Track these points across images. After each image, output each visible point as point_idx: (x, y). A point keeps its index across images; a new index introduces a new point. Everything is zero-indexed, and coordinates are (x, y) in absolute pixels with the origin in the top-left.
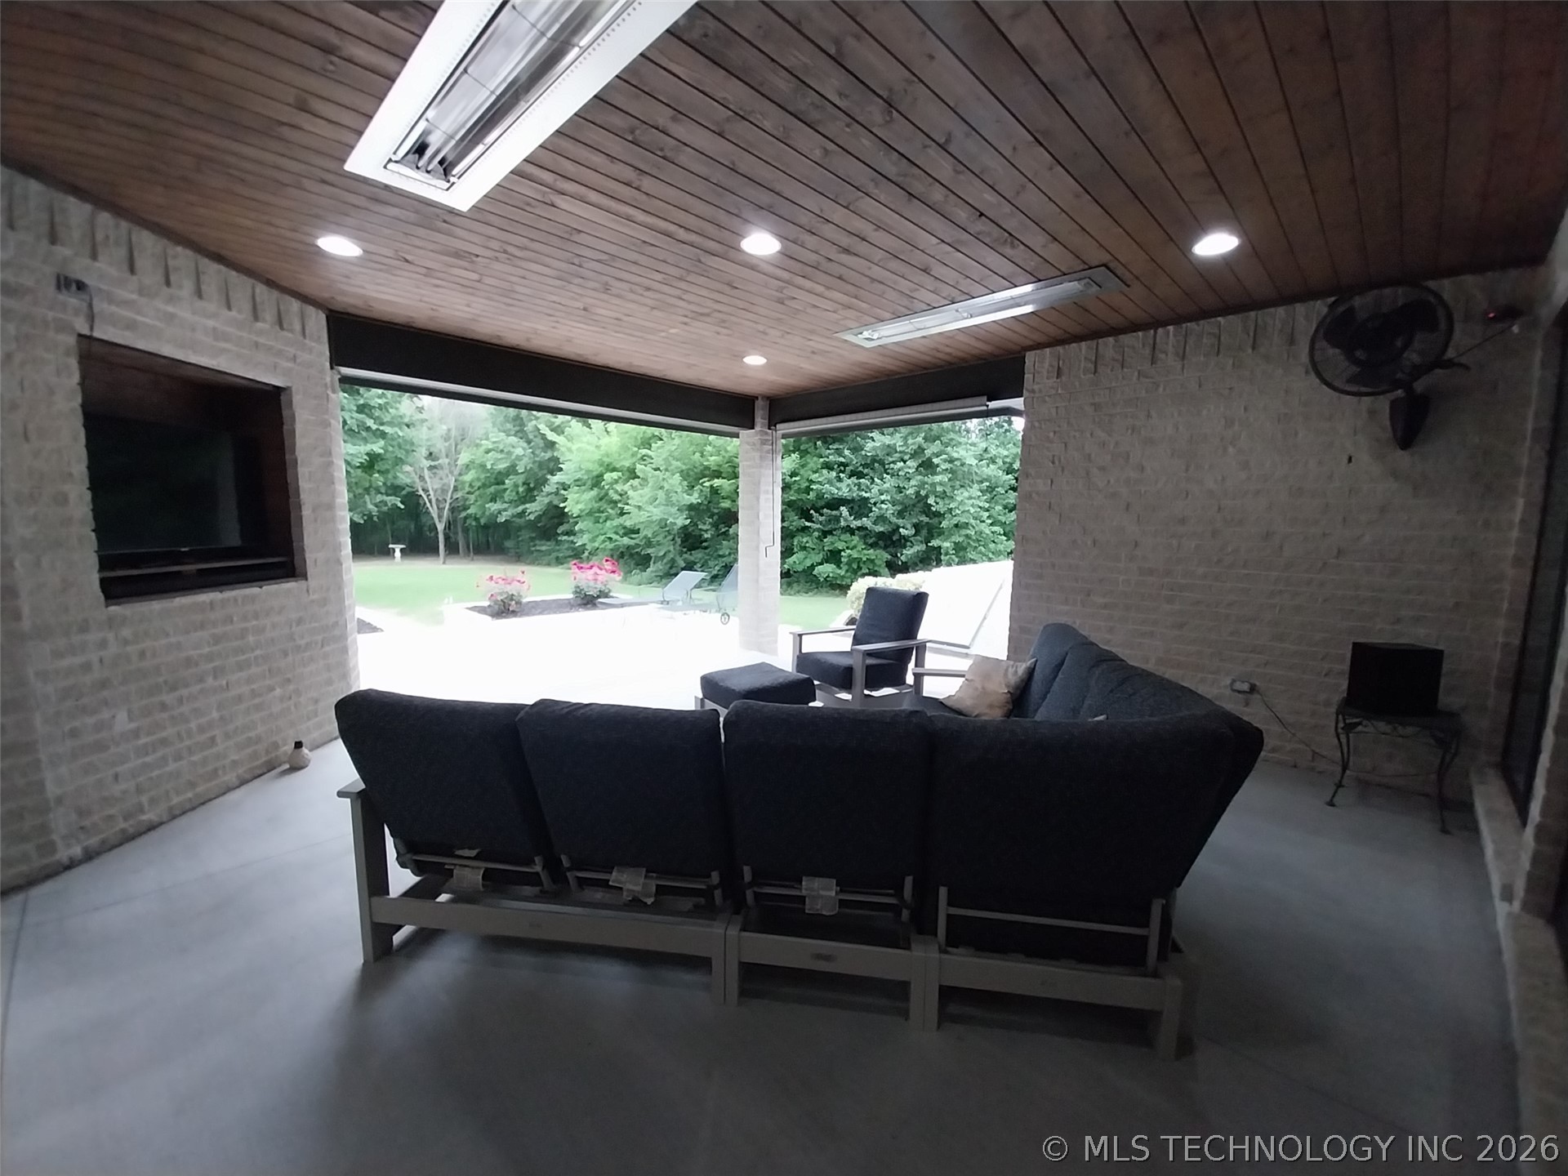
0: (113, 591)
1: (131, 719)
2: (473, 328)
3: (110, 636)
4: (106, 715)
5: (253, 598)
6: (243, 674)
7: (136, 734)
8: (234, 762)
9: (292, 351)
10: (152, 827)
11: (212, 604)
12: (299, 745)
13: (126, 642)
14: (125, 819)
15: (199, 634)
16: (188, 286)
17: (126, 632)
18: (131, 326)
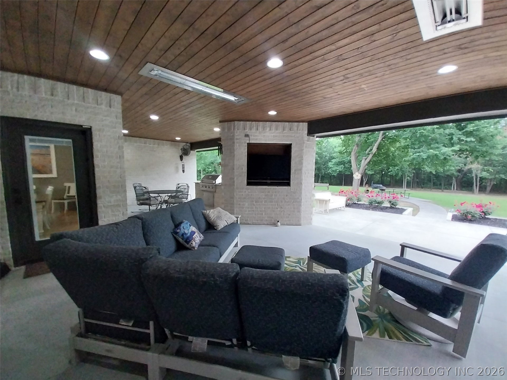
0: (249, 184)
1: (248, 205)
2: (341, 111)
3: (247, 191)
4: (244, 203)
5: (276, 189)
6: (271, 203)
7: (249, 208)
8: (266, 220)
9: (293, 135)
10: (249, 224)
11: (266, 188)
12: (278, 222)
13: (249, 192)
14: (245, 221)
15: (262, 193)
16: (268, 129)
17: (249, 191)
18: (257, 139)
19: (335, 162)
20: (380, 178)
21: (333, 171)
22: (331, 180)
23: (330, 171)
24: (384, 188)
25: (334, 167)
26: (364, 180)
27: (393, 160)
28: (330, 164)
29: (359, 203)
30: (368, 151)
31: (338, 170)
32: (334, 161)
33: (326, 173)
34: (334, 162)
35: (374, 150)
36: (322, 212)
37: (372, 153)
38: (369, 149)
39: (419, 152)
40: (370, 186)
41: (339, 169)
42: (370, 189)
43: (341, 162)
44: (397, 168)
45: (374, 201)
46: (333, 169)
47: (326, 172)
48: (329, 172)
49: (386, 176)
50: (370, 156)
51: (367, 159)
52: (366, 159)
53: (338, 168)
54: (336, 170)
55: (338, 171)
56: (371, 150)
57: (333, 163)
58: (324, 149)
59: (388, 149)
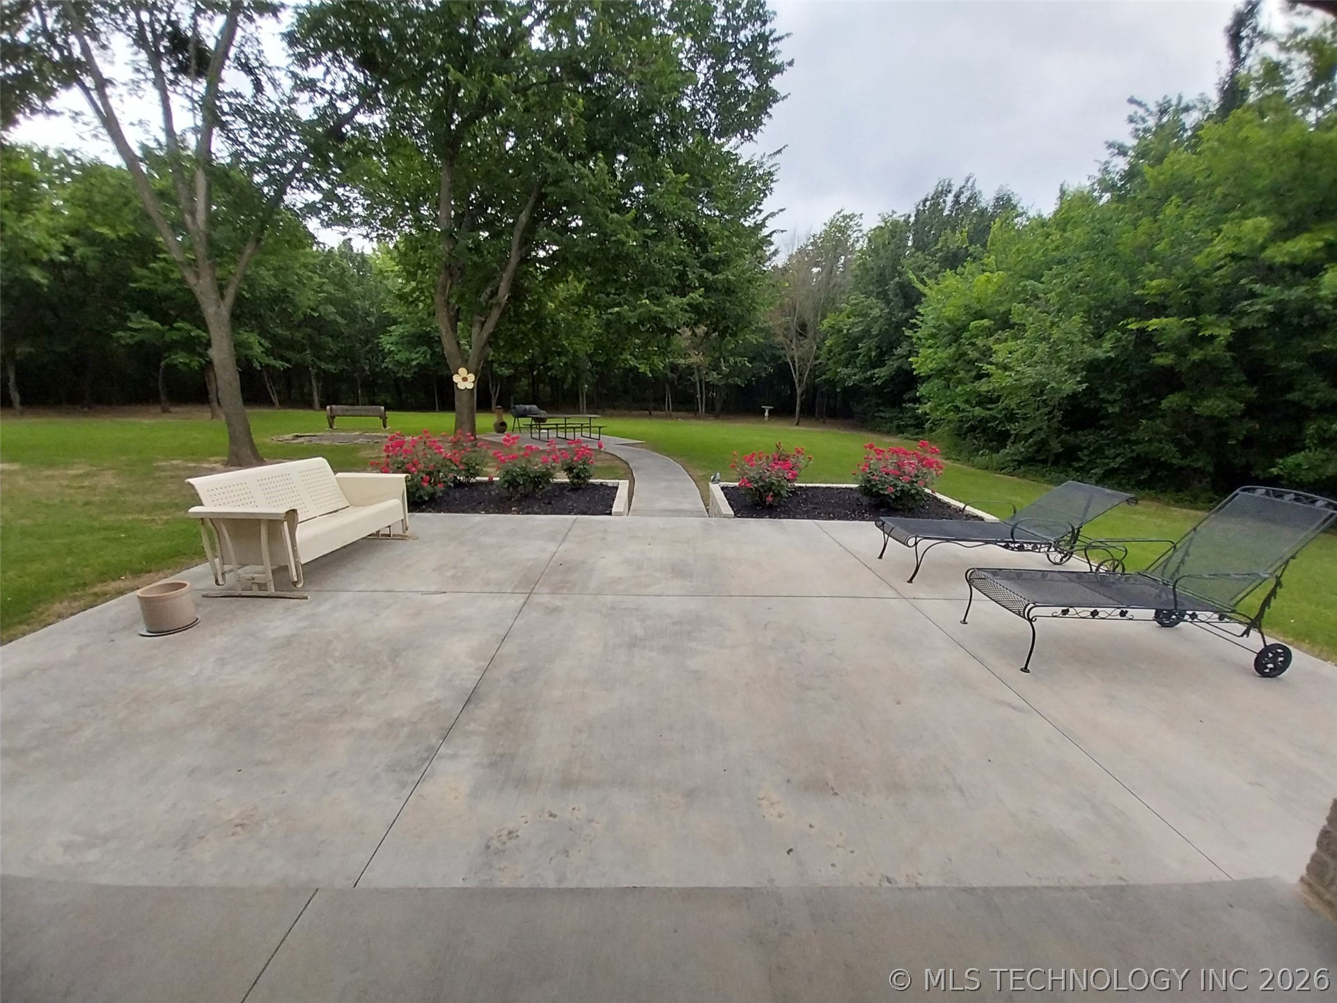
19: (402, 336)
20: (529, 385)
21: (398, 363)
22: (400, 394)
23: (388, 363)
24: (543, 414)
25: (400, 351)
26: (492, 392)
27: (555, 336)
28: (387, 342)
29: (472, 480)
30: (484, 297)
31: (413, 360)
32: (397, 330)
33: (377, 370)
34: (397, 333)
35: (504, 295)
36: (262, 586)
37: (499, 304)
38: (489, 290)
39: (619, 305)
40: (506, 408)
41: (416, 359)
42: (509, 420)
43: (420, 336)
44: (564, 359)
45: (522, 475)
46: (397, 357)
47: (377, 366)
48: (384, 366)
49: (543, 382)
50: (495, 314)
51: (485, 321)
52: (483, 324)
53: (415, 356)
54: (409, 361)
55: (414, 363)
56: (494, 293)
57: (393, 339)
58: (356, 289)
59: (540, 304)
